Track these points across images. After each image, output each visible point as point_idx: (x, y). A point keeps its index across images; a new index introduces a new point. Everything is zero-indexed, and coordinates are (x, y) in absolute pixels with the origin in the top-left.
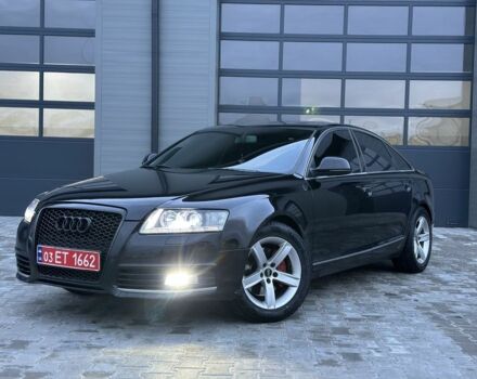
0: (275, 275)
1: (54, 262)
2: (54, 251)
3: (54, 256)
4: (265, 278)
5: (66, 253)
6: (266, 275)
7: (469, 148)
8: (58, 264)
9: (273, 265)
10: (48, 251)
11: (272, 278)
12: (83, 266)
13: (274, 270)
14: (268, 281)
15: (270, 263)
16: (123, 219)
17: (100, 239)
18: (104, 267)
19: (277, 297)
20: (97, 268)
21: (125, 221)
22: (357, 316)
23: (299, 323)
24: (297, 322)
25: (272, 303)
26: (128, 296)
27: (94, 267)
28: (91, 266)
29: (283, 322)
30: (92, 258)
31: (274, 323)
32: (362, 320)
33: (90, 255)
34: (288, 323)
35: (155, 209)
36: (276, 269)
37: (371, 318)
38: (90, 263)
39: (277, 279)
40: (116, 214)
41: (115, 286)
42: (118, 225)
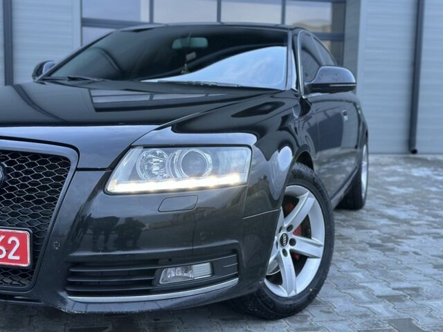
0: (293, 242)
4: (280, 249)
6: (282, 245)
9: (289, 228)
11: (288, 248)
13: (291, 236)
14: (284, 252)
15: (286, 225)
16: (73, 167)
17: (27, 205)
18: (39, 258)
19: (297, 275)
20: (23, 260)
21: (77, 169)
22: (388, 291)
23: (329, 313)
24: (324, 312)
25: (292, 287)
26: (88, 310)
27: (17, 258)
28: (11, 257)
29: (306, 313)
30: (14, 243)
31: (297, 318)
32: (404, 299)
33: (8, 236)
34: (313, 315)
35: (131, 147)
36: (295, 233)
37: (409, 293)
38: (8, 252)
39: (295, 248)
40: (56, 158)
41: (63, 294)
42: (63, 179)
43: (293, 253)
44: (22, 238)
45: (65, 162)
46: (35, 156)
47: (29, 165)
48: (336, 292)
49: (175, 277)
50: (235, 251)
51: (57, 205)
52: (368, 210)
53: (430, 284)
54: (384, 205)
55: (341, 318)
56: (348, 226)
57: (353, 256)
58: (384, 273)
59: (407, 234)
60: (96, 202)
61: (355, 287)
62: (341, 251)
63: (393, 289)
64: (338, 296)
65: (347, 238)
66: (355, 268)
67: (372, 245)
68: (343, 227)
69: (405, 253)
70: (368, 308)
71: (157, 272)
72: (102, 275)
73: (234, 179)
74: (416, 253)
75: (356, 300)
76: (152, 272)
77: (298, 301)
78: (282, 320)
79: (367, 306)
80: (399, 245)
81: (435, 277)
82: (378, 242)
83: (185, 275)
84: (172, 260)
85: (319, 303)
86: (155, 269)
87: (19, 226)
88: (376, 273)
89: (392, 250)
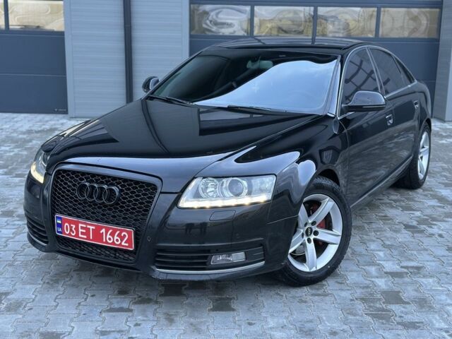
0: (316, 233)
1: (77, 235)
2: (77, 224)
3: (77, 229)
4: (306, 238)
5: (91, 228)
6: (307, 235)
7: (438, 40)
8: (82, 237)
9: (313, 223)
10: (70, 222)
11: (312, 237)
12: (113, 243)
13: (315, 228)
14: (309, 241)
15: (310, 221)
16: (159, 191)
17: (132, 213)
18: (139, 245)
19: (318, 257)
20: (130, 246)
21: (161, 193)
22: (396, 268)
23: (341, 283)
24: (339, 283)
25: (313, 265)
26: (168, 278)
27: (127, 245)
28: (123, 244)
29: (324, 282)
30: (125, 236)
31: (316, 286)
32: (405, 276)
33: (122, 231)
34: (330, 284)
35: (194, 178)
36: (318, 226)
37: (412, 271)
38: (122, 241)
39: (317, 237)
40: (149, 184)
41: (153, 267)
42: (153, 198)
43: (316, 241)
44: (129, 233)
45: (154, 187)
46: (137, 182)
47: (133, 188)
48: (355, 268)
49: (222, 260)
50: (261, 245)
51: (151, 210)
52: (424, 191)
53: (433, 264)
54: (443, 184)
55: (348, 288)
56: (396, 208)
57: (385, 237)
58: (402, 254)
59: (446, 217)
60: (174, 212)
61: (372, 264)
62: (378, 231)
63: (402, 267)
64: (355, 271)
65: (389, 220)
66: (381, 248)
67: (407, 227)
68: (392, 207)
69: (431, 235)
70: (373, 281)
71: (209, 257)
72: (176, 258)
73: (263, 198)
74: (441, 236)
75: (367, 275)
76: (206, 257)
77: (318, 275)
78: (305, 287)
79: (373, 279)
80: (431, 227)
81: (442, 259)
82: (415, 223)
83: (228, 258)
84: (219, 251)
85: (338, 275)
86: (208, 256)
87: (128, 226)
88: (395, 253)
89: (422, 232)
